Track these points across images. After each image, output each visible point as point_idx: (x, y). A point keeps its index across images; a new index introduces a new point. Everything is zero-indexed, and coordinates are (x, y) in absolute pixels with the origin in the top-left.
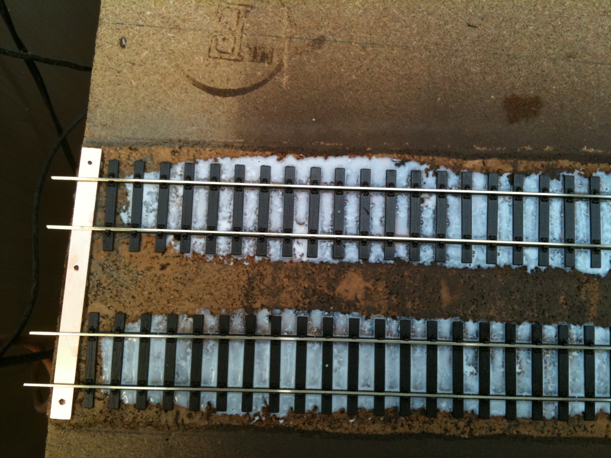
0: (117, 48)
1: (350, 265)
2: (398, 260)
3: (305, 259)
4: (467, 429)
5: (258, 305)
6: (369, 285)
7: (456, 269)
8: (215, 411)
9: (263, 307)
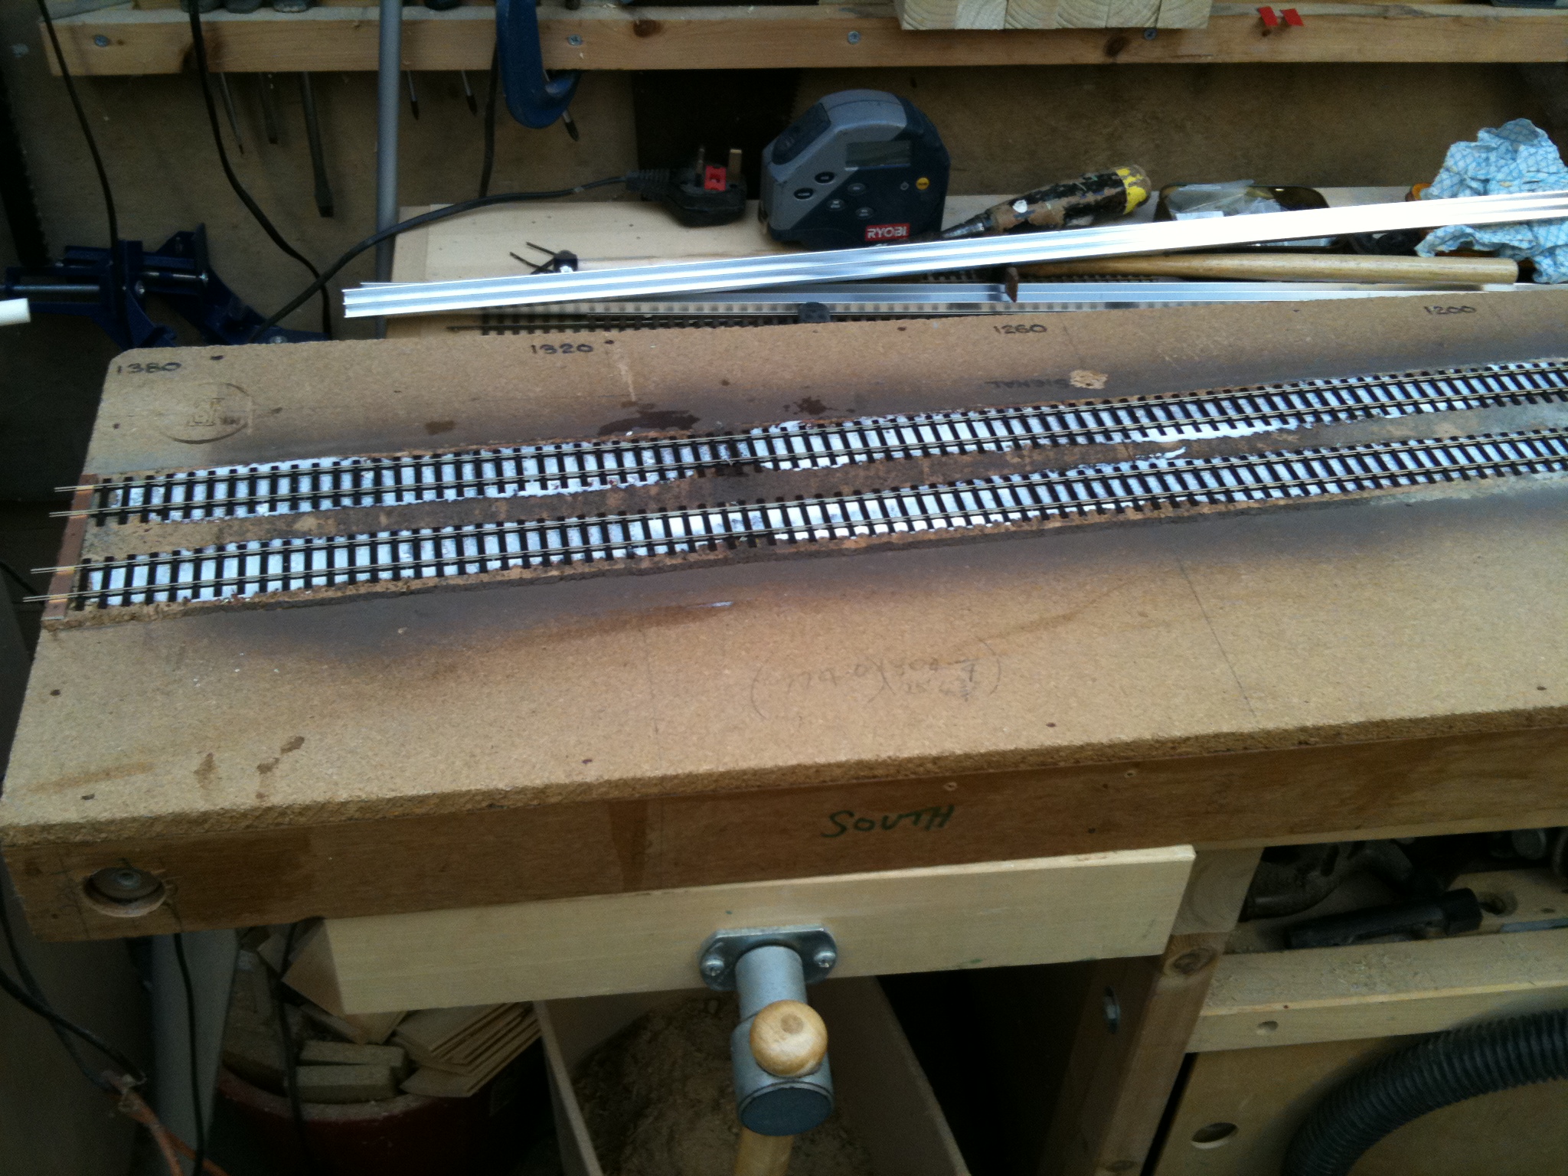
0: (112, 429)
1: (304, 513)
2: (345, 507)
3: (267, 514)
4: (405, 586)
5: (228, 541)
6: (321, 522)
7: (392, 506)
8: (189, 601)
9: (231, 542)
